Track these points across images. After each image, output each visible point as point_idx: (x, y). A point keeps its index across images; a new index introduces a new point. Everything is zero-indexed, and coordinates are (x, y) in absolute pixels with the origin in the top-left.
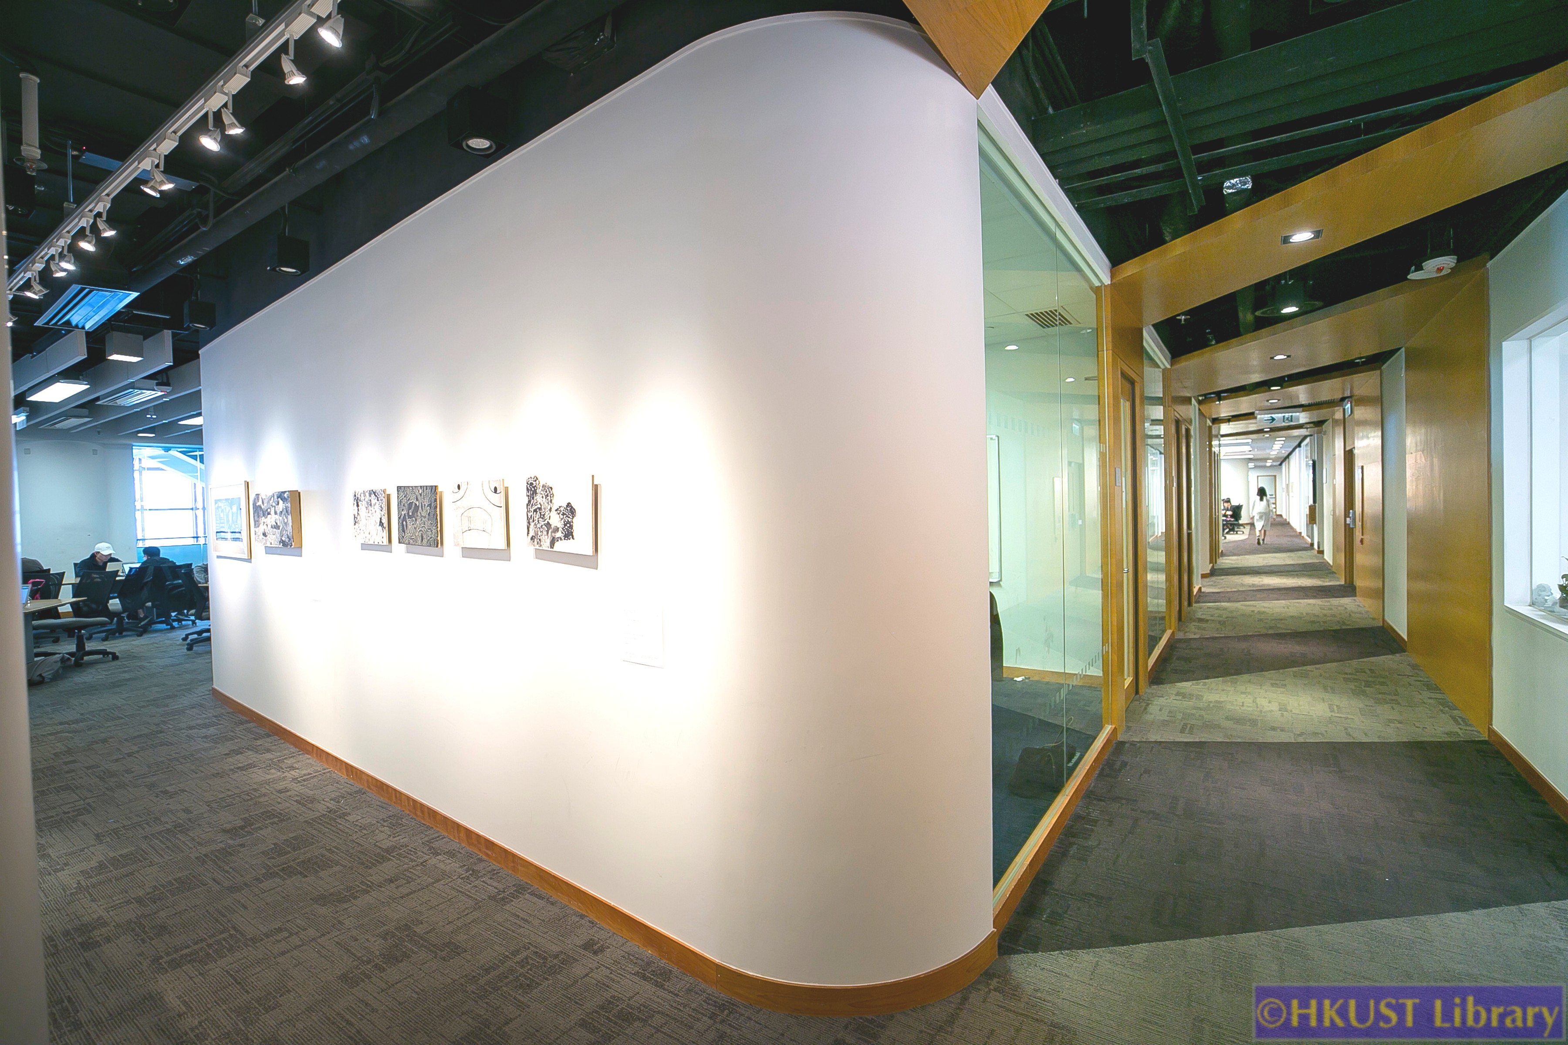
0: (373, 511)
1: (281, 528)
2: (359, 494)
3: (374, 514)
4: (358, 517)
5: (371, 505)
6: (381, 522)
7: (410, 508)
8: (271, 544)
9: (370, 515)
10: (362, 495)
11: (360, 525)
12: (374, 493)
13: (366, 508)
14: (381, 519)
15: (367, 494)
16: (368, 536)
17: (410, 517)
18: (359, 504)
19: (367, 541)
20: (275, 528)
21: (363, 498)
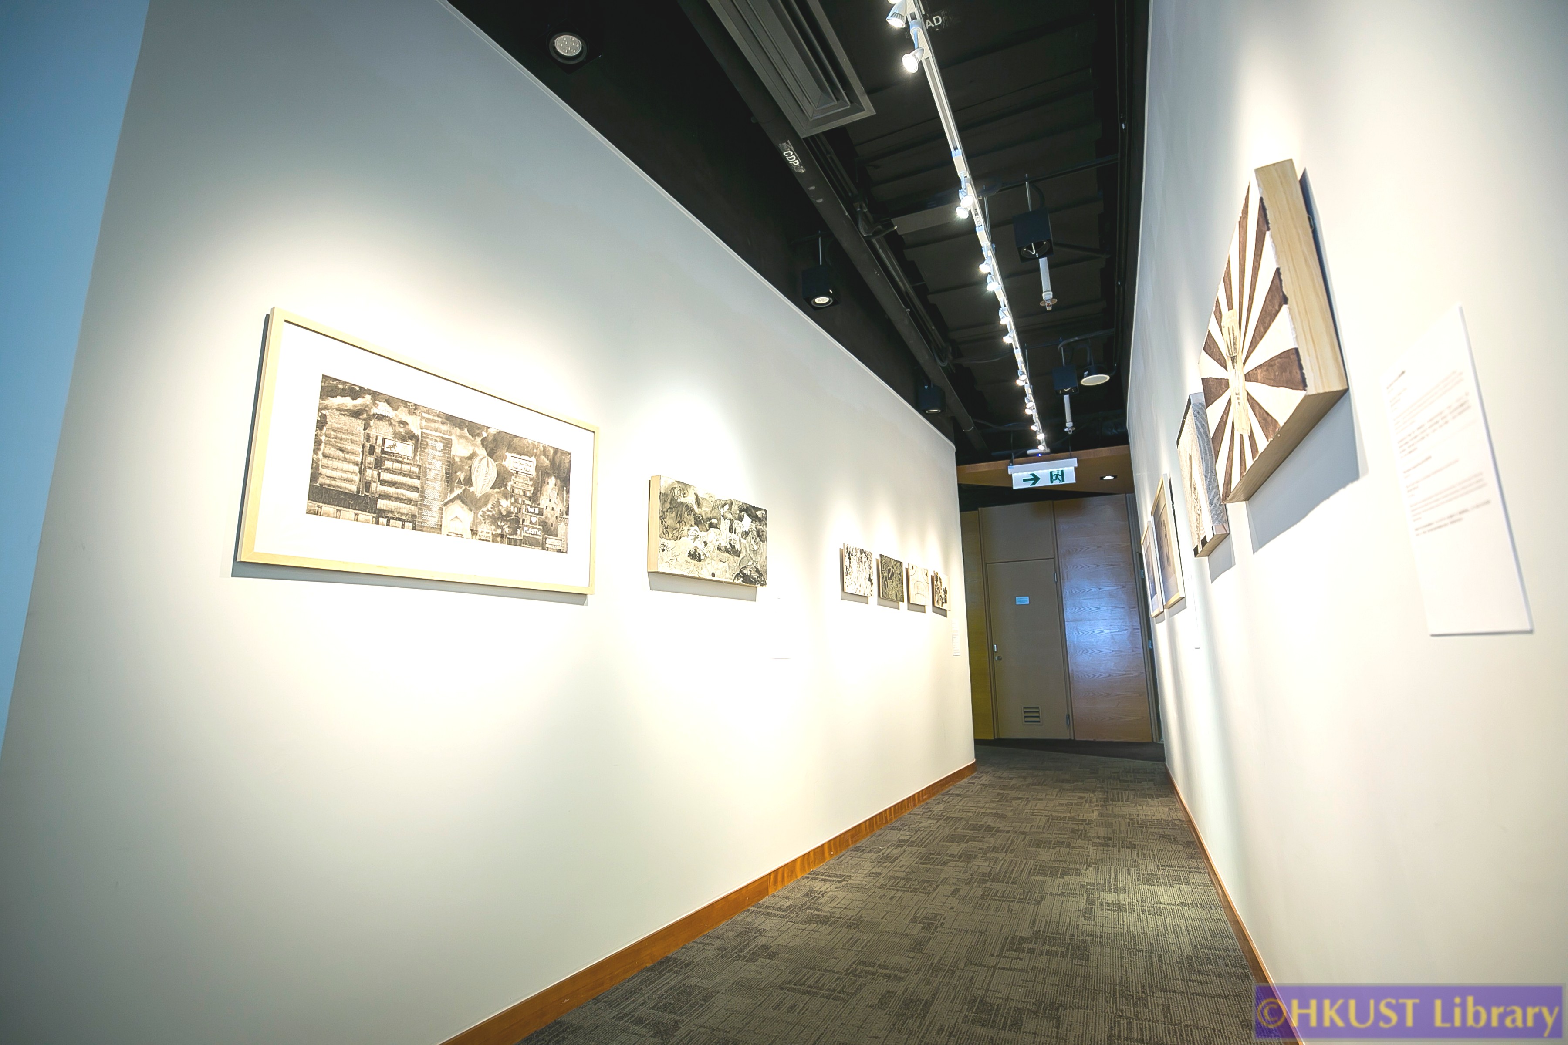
0: (864, 568)
1: (742, 556)
2: (851, 549)
3: (864, 570)
4: (850, 569)
5: (862, 562)
6: (870, 578)
7: (889, 573)
8: (713, 575)
9: (861, 569)
10: (854, 550)
11: (852, 577)
12: (865, 553)
13: (858, 563)
14: (870, 575)
15: (859, 552)
16: (859, 589)
17: (890, 579)
18: (851, 557)
19: (858, 591)
20: (727, 551)
21: (854, 553)
